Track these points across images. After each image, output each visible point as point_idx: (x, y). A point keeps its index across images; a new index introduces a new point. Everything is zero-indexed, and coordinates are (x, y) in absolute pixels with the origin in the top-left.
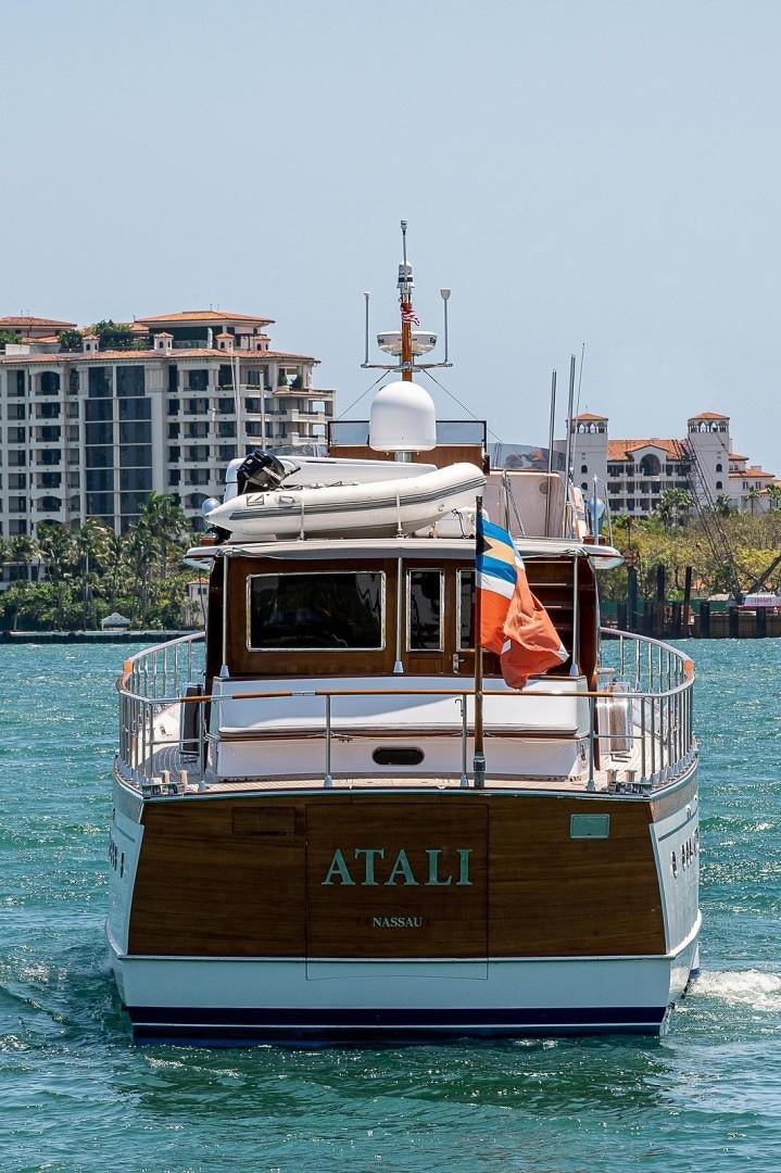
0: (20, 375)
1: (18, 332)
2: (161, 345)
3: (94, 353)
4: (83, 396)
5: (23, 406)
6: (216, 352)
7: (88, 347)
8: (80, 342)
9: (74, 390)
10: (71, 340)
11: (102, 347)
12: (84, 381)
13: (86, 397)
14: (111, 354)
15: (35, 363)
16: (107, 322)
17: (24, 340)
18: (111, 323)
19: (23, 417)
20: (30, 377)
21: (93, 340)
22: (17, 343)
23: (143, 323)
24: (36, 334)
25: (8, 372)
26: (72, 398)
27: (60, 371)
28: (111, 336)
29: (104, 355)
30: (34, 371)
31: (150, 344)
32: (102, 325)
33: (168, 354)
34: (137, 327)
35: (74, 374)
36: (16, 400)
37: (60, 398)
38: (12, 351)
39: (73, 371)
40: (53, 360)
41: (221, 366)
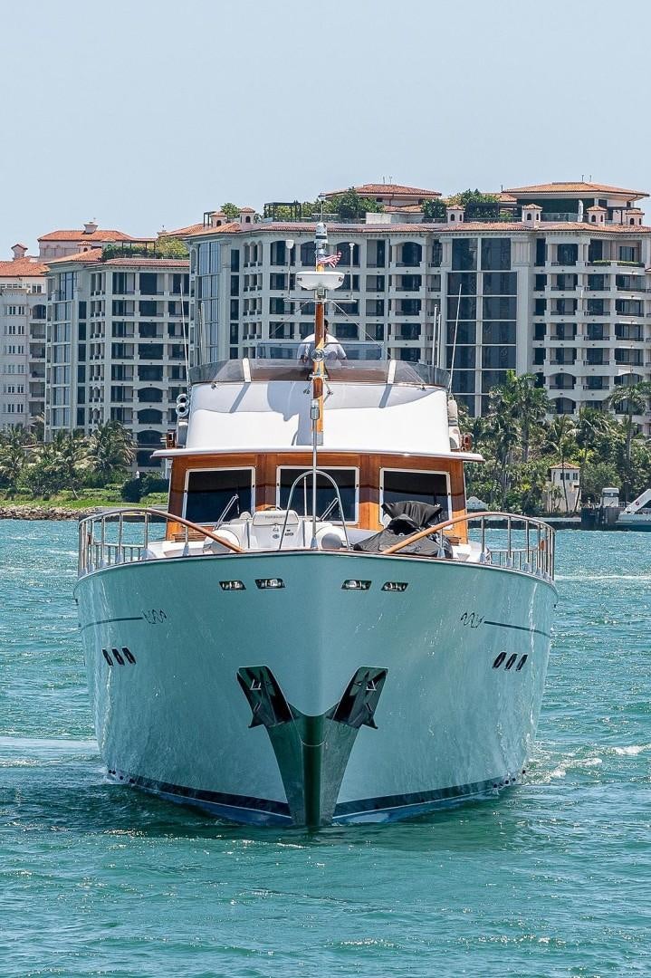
0: (381, 244)
1: (380, 200)
2: (529, 217)
3: (458, 224)
4: (445, 268)
5: (383, 277)
6: (586, 226)
7: (453, 218)
8: (444, 211)
9: (436, 262)
10: (435, 210)
11: (467, 218)
12: (447, 253)
13: (449, 270)
14: (477, 225)
15: (396, 233)
16: (473, 190)
17: (386, 208)
18: (478, 193)
19: (382, 290)
20: (391, 247)
21: (458, 210)
22: (378, 210)
23: (510, 193)
24: (399, 203)
25: (369, 241)
26: (434, 271)
27: (422, 241)
28: (477, 207)
29: (468, 226)
30: (395, 241)
31: (518, 216)
32: (467, 195)
33: (536, 227)
34: (506, 198)
35: (437, 246)
36: (375, 271)
37: (422, 270)
38: (373, 219)
39: (437, 242)
40: (416, 229)
41: (591, 241)
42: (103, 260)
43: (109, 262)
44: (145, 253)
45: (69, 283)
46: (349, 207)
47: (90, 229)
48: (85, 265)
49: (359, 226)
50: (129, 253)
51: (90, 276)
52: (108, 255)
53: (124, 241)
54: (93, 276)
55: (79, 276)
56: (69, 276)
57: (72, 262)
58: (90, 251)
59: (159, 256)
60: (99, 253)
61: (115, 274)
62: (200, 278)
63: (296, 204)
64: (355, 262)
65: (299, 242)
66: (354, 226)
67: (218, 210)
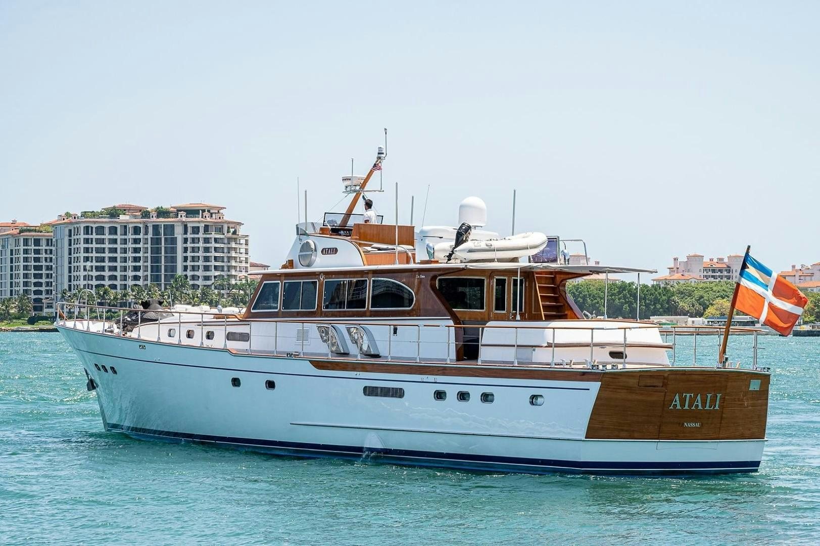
0: (125, 227)
1: (125, 210)
2: (181, 216)
3: (155, 219)
4: (150, 236)
5: (126, 239)
6: (203, 219)
7: (152, 217)
8: (149, 214)
9: (146, 233)
10: (146, 214)
11: (158, 217)
12: (150, 230)
13: (151, 236)
14: (161, 219)
15: (132, 223)
16: (160, 207)
17: (127, 213)
18: (162, 207)
20: (129, 228)
21: (155, 214)
22: (124, 214)
23: (174, 208)
24: (132, 211)
25: (121, 226)
26: (146, 237)
27: (141, 226)
28: (161, 213)
29: (158, 220)
30: (131, 226)
31: (177, 216)
32: (158, 208)
33: (184, 220)
34: (172, 209)
35: (146, 227)
36: (123, 237)
37: (141, 236)
38: (123, 218)
39: (146, 226)
40: (139, 221)
41: (205, 225)
42: (19, 233)
43: (22, 234)
44: (35, 231)
45: (6, 242)
46: (113, 213)
47: (14, 222)
48: (13, 235)
49: (117, 220)
50: (30, 231)
51: (14, 240)
52: (21, 231)
53: (27, 226)
54: (16, 240)
55: (10, 239)
56: (6, 239)
57: (7, 235)
58: (14, 230)
59: (41, 232)
60: (18, 231)
61: (24, 239)
62: (57, 240)
63: (93, 212)
64: (116, 233)
65: (94, 226)
66: (115, 220)
67: (63, 214)
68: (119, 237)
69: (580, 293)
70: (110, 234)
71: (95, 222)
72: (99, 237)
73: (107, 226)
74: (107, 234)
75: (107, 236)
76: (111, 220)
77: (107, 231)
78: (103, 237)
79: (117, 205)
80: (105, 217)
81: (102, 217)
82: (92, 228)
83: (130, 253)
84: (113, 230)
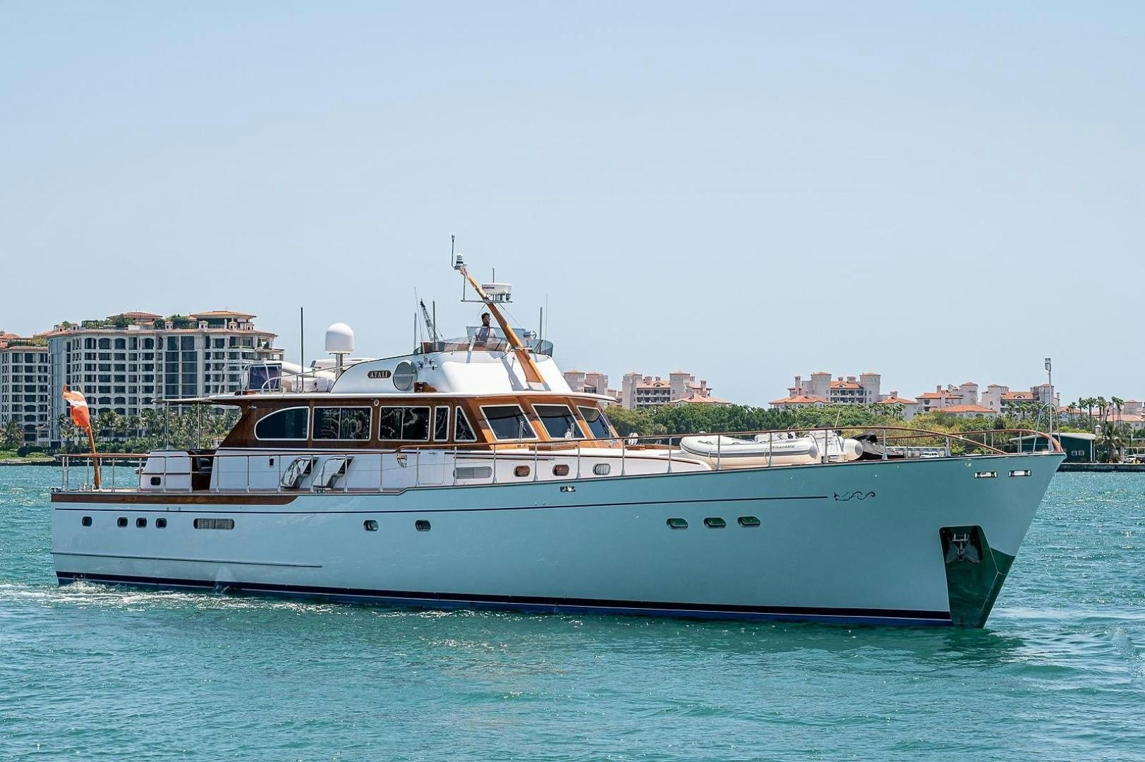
0: (135, 339)
1: (134, 319)
2: (202, 327)
3: (170, 330)
4: (165, 350)
5: (136, 354)
6: (228, 330)
7: (168, 327)
8: (164, 324)
9: (160, 347)
10: (160, 324)
11: (174, 327)
12: (165, 343)
13: (167, 351)
14: (178, 330)
15: (142, 334)
16: (177, 315)
17: (137, 323)
18: (179, 316)
20: (140, 340)
21: (170, 324)
22: (134, 324)
23: (194, 316)
24: (144, 321)
25: (129, 338)
26: (160, 351)
27: (154, 338)
28: (179, 322)
29: (175, 331)
30: (142, 338)
31: (197, 326)
32: (174, 317)
33: (206, 331)
34: (191, 318)
35: (161, 340)
36: (133, 351)
37: (154, 350)
38: (131, 328)
39: (160, 338)
40: (151, 332)
41: (231, 337)
42: (8, 347)
43: (11, 348)
44: (27, 344)
46: (121, 322)
49: (125, 331)
50: (20, 344)
52: (10, 345)
53: (17, 339)
59: (34, 345)
60: (6, 344)
61: (13, 354)
62: (53, 355)
63: (96, 321)
64: (124, 347)
65: (98, 338)
66: (122, 331)
67: (61, 324)
68: (127, 351)
69: (683, 418)
70: (117, 347)
71: (98, 334)
72: (103, 351)
73: (113, 338)
74: (113, 348)
75: (113, 351)
76: (118, 331)
77: (113, 344)
78: (108, 351)
79: (124, 313)
80: (110, 328)
81: (107, 328)
82: (95, 340)
83: (141, 370)
84: (121, 344)
